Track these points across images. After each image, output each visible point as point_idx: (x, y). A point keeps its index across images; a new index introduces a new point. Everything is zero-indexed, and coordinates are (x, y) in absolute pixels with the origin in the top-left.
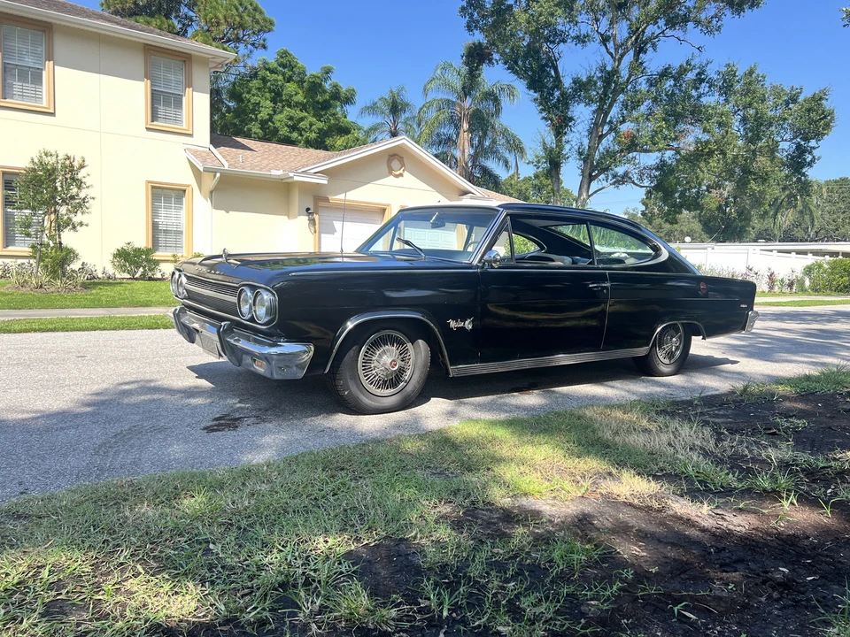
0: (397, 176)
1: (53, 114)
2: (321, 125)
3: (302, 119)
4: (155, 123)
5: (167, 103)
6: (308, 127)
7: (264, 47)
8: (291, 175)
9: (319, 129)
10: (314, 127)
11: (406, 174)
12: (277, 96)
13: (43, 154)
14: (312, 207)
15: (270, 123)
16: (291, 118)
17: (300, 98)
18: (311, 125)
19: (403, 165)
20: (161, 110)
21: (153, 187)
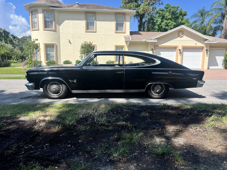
0: (181, 37)
1: (96, 32)
2: (175, 23)
3: (169, 23)
4: (117, 31)
5: (120, 26)
6: (171, 25)
7: (162, 4)
8: (147, 40)
9: (174, 25)
10: (173, 24)
11: (184, 36)
12: (163, 17)
13: (84, 42)
14: (153, 48)
15: (160, 25)
16: (166, 23)
17: (170, 17)
18: (172, 24)
19: (183, 34)
20: (119, 28)
21: (116, 47)
